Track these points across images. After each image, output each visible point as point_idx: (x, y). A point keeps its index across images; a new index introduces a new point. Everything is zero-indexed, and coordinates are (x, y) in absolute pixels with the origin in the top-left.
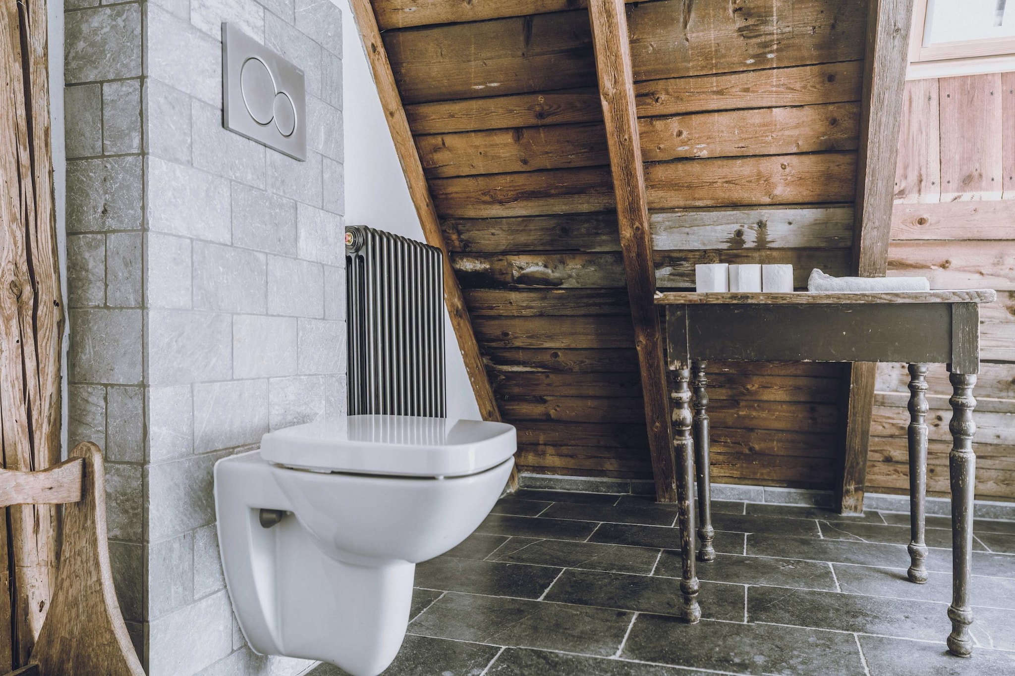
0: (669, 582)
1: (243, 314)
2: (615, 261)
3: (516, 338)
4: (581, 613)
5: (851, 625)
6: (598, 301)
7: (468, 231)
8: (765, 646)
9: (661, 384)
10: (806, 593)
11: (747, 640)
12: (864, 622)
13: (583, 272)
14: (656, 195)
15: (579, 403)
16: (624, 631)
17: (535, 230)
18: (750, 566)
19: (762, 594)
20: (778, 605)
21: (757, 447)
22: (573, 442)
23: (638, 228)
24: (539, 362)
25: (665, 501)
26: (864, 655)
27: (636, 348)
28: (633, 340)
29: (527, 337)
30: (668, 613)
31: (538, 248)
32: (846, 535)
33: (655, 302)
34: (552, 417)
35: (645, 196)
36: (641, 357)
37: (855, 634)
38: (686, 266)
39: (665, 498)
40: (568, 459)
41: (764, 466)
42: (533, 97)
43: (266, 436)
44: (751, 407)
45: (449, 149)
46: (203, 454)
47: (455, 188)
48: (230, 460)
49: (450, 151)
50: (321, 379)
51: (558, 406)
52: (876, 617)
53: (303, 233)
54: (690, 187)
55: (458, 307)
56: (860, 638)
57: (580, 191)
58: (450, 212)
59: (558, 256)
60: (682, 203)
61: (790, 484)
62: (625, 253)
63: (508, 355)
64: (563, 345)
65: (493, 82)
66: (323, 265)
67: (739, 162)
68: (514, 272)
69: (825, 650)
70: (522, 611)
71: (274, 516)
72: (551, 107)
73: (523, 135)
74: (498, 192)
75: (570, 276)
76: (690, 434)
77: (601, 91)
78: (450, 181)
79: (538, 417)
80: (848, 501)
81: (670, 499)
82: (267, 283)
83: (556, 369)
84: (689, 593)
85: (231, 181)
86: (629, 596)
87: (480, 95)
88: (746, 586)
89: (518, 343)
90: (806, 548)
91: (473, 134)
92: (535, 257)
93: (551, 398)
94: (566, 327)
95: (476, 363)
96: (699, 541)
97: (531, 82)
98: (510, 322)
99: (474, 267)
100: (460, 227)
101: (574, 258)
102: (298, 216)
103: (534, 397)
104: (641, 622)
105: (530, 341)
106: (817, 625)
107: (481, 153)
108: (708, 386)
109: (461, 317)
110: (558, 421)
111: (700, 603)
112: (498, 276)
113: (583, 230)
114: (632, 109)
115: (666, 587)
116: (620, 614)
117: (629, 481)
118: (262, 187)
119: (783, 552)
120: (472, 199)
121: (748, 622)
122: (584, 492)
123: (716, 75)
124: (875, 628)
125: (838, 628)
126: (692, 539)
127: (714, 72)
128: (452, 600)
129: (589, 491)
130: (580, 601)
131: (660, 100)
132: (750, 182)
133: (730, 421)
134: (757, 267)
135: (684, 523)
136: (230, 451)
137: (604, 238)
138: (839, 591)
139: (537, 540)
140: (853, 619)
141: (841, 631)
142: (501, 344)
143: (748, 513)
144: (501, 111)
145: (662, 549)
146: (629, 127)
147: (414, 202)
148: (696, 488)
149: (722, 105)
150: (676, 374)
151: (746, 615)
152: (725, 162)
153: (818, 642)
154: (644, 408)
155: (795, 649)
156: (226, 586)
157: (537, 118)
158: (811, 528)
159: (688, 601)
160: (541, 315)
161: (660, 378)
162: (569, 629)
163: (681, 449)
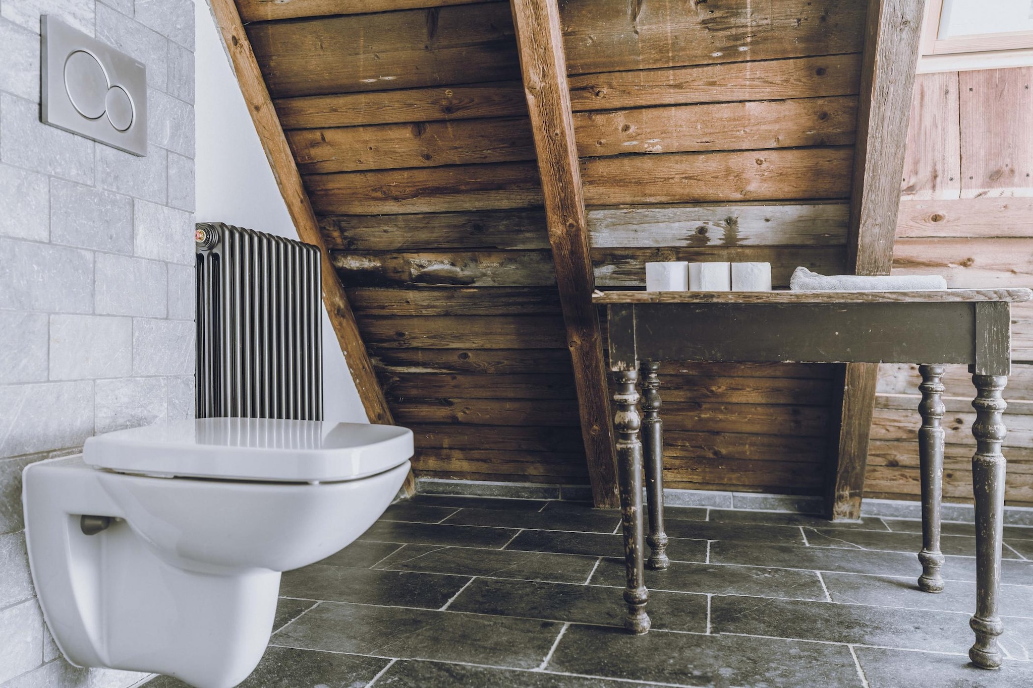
0: (610, 592)
1: (63, 313)
2: (541, 259)
3: (414, 338)
4: (495, 623)
5: (845, 636)
6: (520, 300)
7: (353, 228)
8: (734, 658)
9: (600, 385)
10: (787, 603)
11: (710, 652)
12: (863, 632)
13: (501, 270)
14: (594, 192)
15: (496, 406)
16: (551, 642)
17: (440, 227)
18: (714, 575)
19: (730, 604)
20: (750, 615)
21: (724, 451)
22: (487, 446)
23: (571, 225)
24: (443, 363)
25: (604, 507)
26: (861, 667)
27: (568, 349)
28: (565, 341)
29: (428, 337)
30: (608, 624)
31: (444, 246)
32: (838, 543)
33: (594, 301)
34: (460, 419)
35: (580, 191)
36: (575, 358)
37: (850, 646)
38: (634, 264)
39: (604, 504)
40: (481, 464)
41: (733, 471)
42: (439, 91)
43: (90, 440)
44: (714, 410)
45: (331, 144)
46: (9, 458)
47: (337, 185)
48: (43, 465)
49: (332, 146)
50: (162, 381)
51: (467, 409)
52: (877, 628)
53: (141, 230)
54: (639, 183)
55: (339, 307)
56: (856, 650)
57: (499, 187)
58: (331, 208)
59: (469, 254)
60: (628, 199)
61: (766, 489)
62: (555, 251)
63: (403, 355)
64: (474, 346)
65: (388, 75)
66: (166, 264)
67: (702, 157)
68: (412, 270)
69: (810, 662)
70: (420, 621)
71: (99, 523)
72: (461, 101)
73: (425, 129)
74: (392, 188)
75: (485, 275)
76: (638, 438)
77: (526, 84)
78: (330, 177)
79: (442, 420)
80: (842, 507)
81: (612, 505)
82: (94, 282)
83: (466, 371)
84: (635, 603)
85: (50, 176)
86: (557, 606)
87: (371, 88)
88: (709, 595)
89: (415, 344)
90: (786, 556)
91: (361, 129)
92: (440, 255)
93: (459, 400)
94: (478, 327)
95: (362, 364)
96: (649, 549)
97: (436, 75)
98: (405, 322)
99: (361, 265)
100: (343, 224)
101: (489, 256)
102: (136, 212)
103: (437, 399)
104: (573, 633)
105: (431, 341)
106: (801, 636)
107: (371, 148)
108: (661, 388)
109: (343, 316)
110: (468, 424)
111: (649, 613)
112: (392, 275)
113: (501, 227)
114: (565, 103)
115: (606, 597)
116: (546, 625)
117: (558, 486)
118: (89, 183)
119: (756, 560)
120: (359, 195)
121: (711, 633)
122: (500, 497)
123: (673, 68)
124: (876, 639)
125: (828, 639)
126: (640, 547)
127: (671, 65)
128: (328, 610)
129: (506, 496)
130: (494, 611)
131: (601, 94)
132: (717, 177)
133: (689, 424)
134: (725, 265)
135: (629, 531)
136: (43, 455)
137: (528, 235)
138: (829, 600)
139: (438, 548)
140: (848, 630)
141: (831, 643)
142: (395, 345)
143: (711, 519)
144: (397, 105)
145: (600, 557)
146: (561, 121)
147: (284, 198)
148: (645, 493)
149: (680, 99)
150: (620, 375)
151: (709, 625)
152: (685, 157)
153: (802, 654)
154: (578, 410)
155: (772, 661)
156: (35, 596)
157: (444, 112)
158: (795, 535)
159: (633, 611)
160: (447, 314)
161: (599, 380)
162: (479, 640)
163: (625, 455)
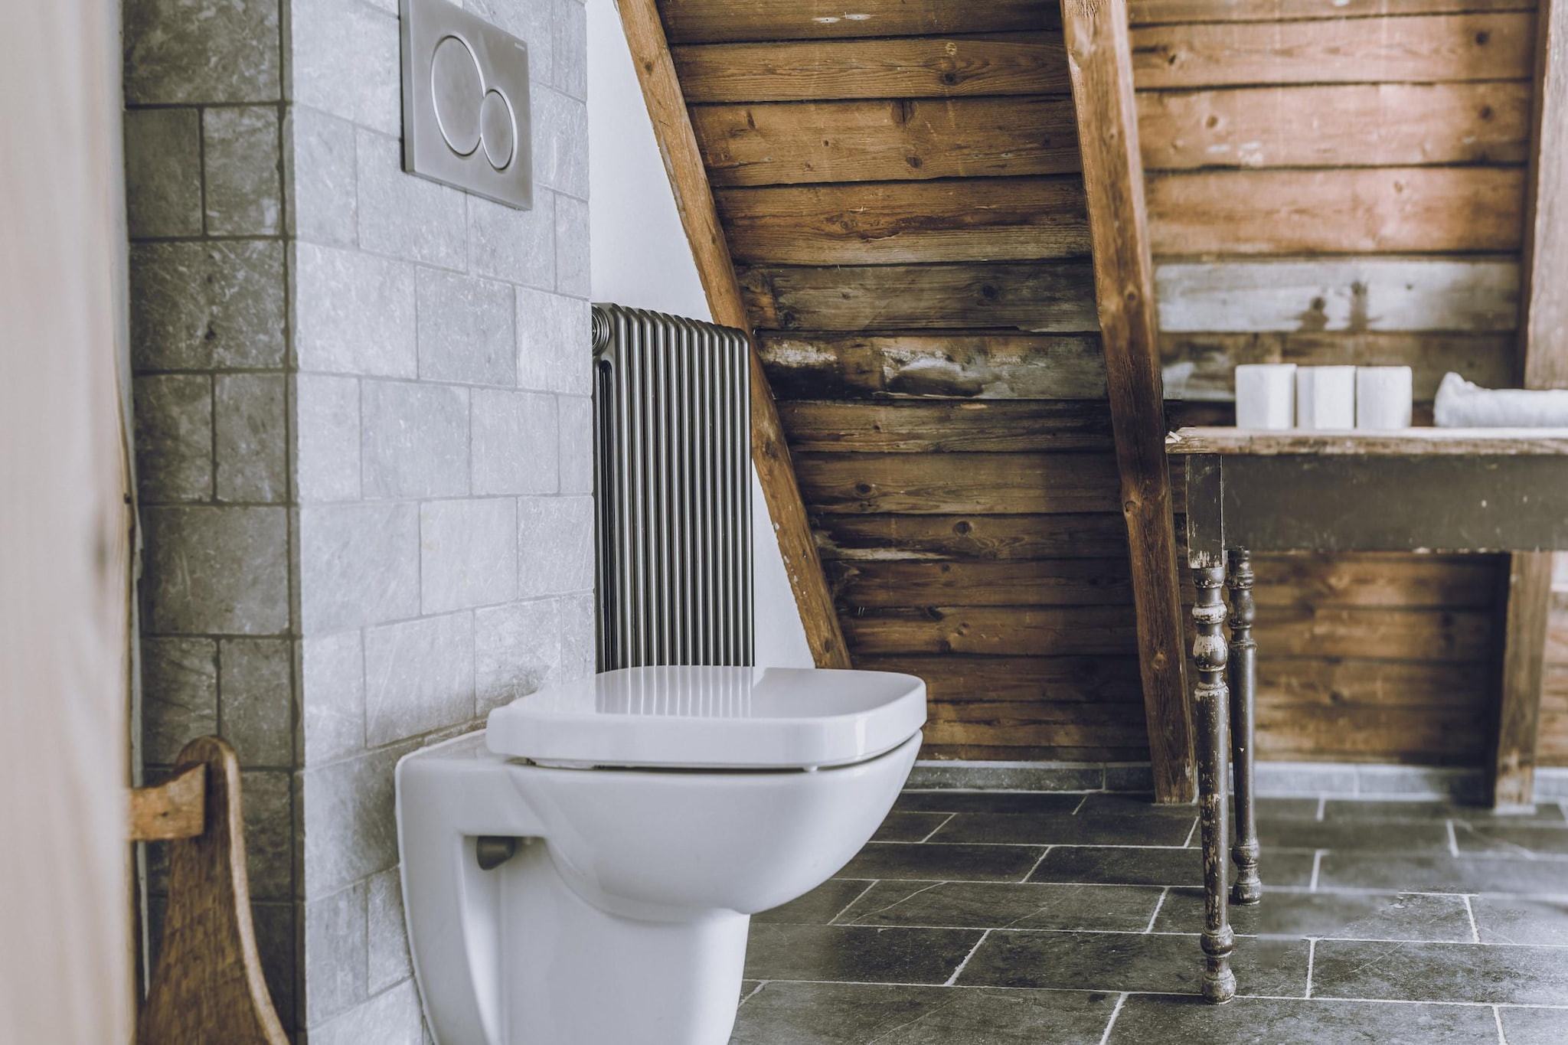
0: (1179, 942)
2: (1084, 351)
3: (885, 495)
5: (1491, 993)
6: (1051, 423)
7: (794, 289)
8: (1346, 1035)
9: (1169, 579)
10: (1420, 948)
12: (1513, 986)
13: (1023, 371)
14: (1167, 232)
15: (1008, 619)
16: (1104, 1023)
17: (931, 289)
18: (1320, 908)
19: (1345, 954)
20: (1371, 970)
21: (1346, 692)
22: (993, 695)
23: (1131, 296)
24: (928, 541)
25: (1171, 801)
26: (1505, 1036)
27: (1123, 514)
28: (1118, 500)
29: (908, 493)
30: (1179, 991)
31: (936, 325)
32: (1497, 848)
34: (953, 646)
35: (1145, 230)
36: (1133, 530)
37: (1495, 1007)
38: (1220, 362)
39: (1170, 794)
40: (983, 728)
41: (1358, 727)
42: (936, 43)
44: (1335, 619)
45: (763, 133)
47: (769, 208)
49: (764, 136)
50: (554, 604)
51: (965, 626)
52: (1531, 978)
53: (524, 341)
54: (1230, 218)
55: (769, 438)
56: (1501, 1011)
57: (1024, 220)
58: (758, 252)
59: (975, 340)
60: (1215, 246)
61: (1407, 757)
62: (1106, 339)
63: (866, 528)
64: (979, 509)
65: (858, 11)
67: (1319, 176)
68: (886, 369)
69: (1443, 1034)
70: (919, 1004)
72: (970, 64)
73: (912, 112)
74: (858, 217)
75: (998, 378)
76: (1224, 678)
77: (1069, 47)
78: (761, 193)
79: (924, 648)
80: (1506, 786)
81: (1184, 796)
83: (964, 555)
84: (1216, 952)
85: (415, 264)
87: (831, 34)
88: (1313, 940)
89: (886, 506)
90: (1426, 874)
91: (812, 107)
92: (930, 341)
93: (952, 610)
94: (986, 473)
95: (802, 545)
96: (1235, 869)
97: (932, 16)
98: (872, 465)
99: (805, 358)
100: (779, 282)
101: (1006, 344)
103: (918, 608)
104: (1133, 1008)
105: (912, 500)
106: (1433, 996)
107: (827, 143)
108: (1260, 581)
109: (775, 456)
110: (966, 655)
111: (1234, 969)
112: (853, 377)
113: (1026, 293)
114: (1125, 75)
115: (1175, 949)
116: (1096, 998)
117: (1101, 765)
119: (1384, 882)
120: (805, 229)
121: (1312, 996)
122: (1012, 791)
123: (1281, 21)
124: (1528, 995)
125: (1469, 999)
126: (1223, 860)
127: (1277, 15)
129: (1022, 788)
131: (1177, 62)
132: (1339, 212)
133: (1297, 645)
134: (1348, 371)
135: (1208, 835)
137: (1066, 306)
138: (1476, 941)
139: (929, 885)
140: (1494, 984)
141: (1472, 1004)
142: (853, 508)
143: (1327, 815)
144: (870, 66)
145: (1167, 887)
146: (1119, 114)
147: (688, 236)
148: (1231, 773)
149: (1291, 76)
150: (1202, 575)
151: (1309, 985)
152: (1295, 175)
153: (1433, 1023)
154: (1135, 625)
155: (1394, 1036)
157: (943, 82)
158: (1440, 836)
159: (1213, 966)
160: (938, 451)
161: (1166, 571)
163: (1206, 708)
